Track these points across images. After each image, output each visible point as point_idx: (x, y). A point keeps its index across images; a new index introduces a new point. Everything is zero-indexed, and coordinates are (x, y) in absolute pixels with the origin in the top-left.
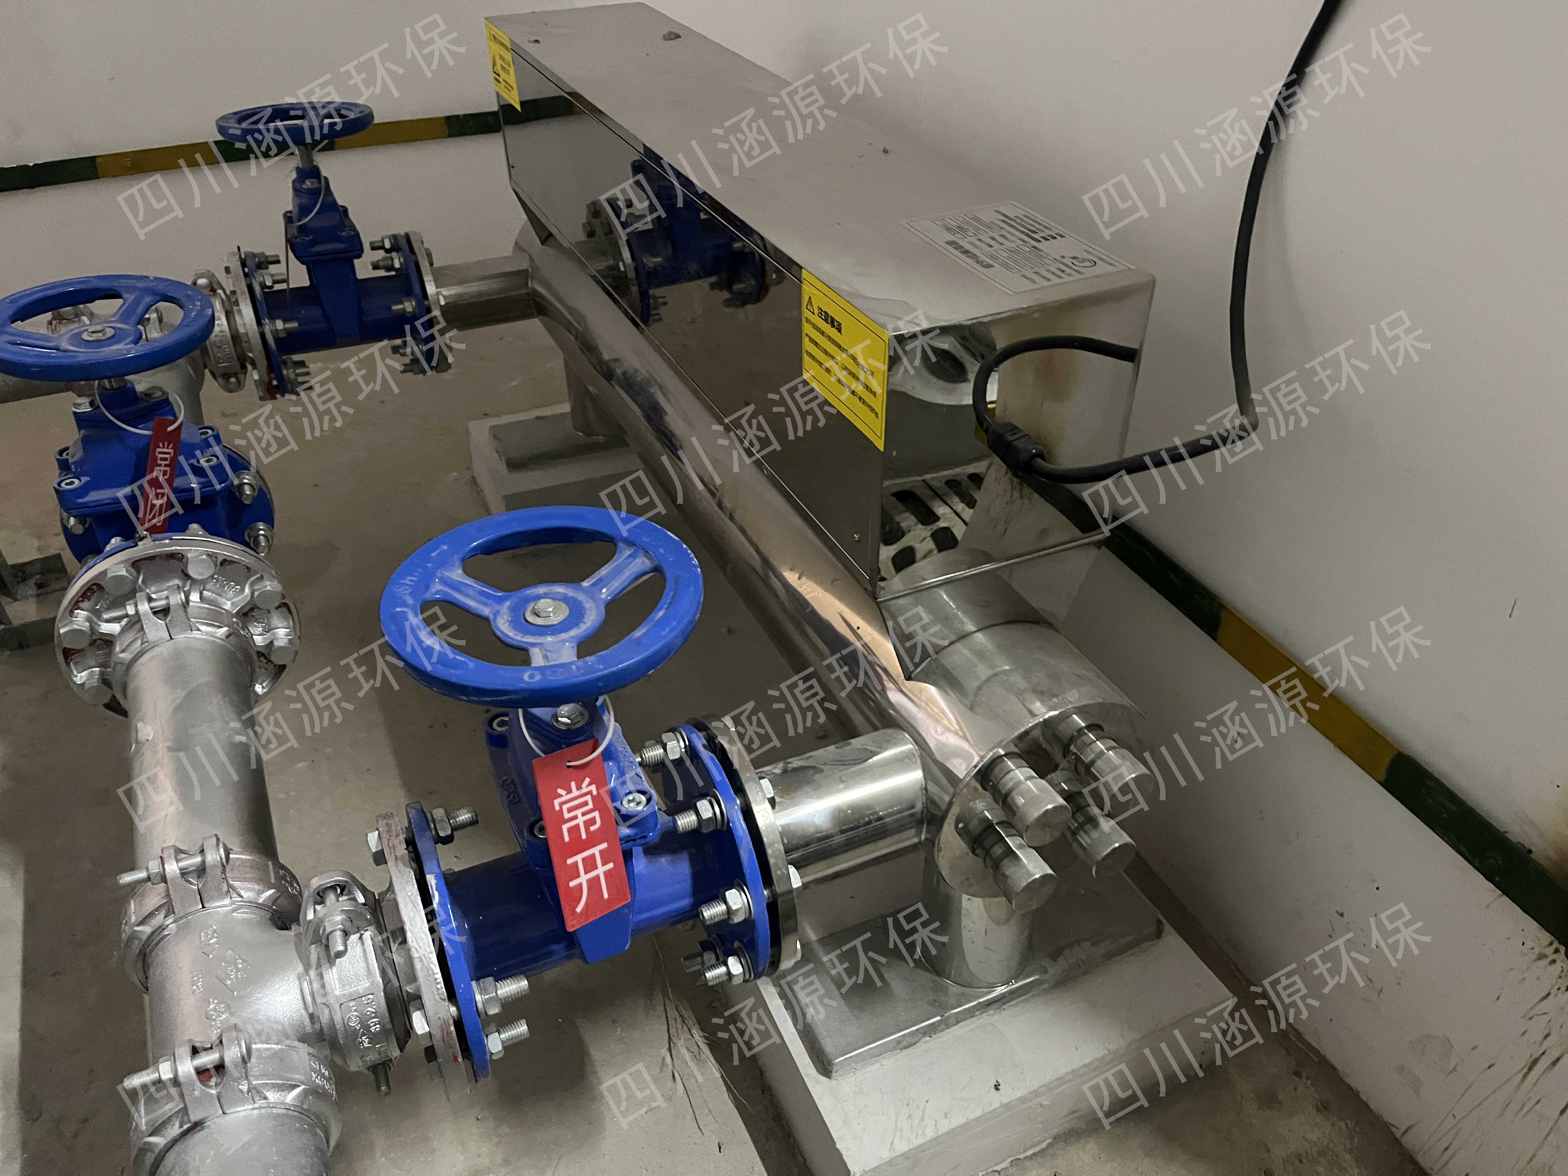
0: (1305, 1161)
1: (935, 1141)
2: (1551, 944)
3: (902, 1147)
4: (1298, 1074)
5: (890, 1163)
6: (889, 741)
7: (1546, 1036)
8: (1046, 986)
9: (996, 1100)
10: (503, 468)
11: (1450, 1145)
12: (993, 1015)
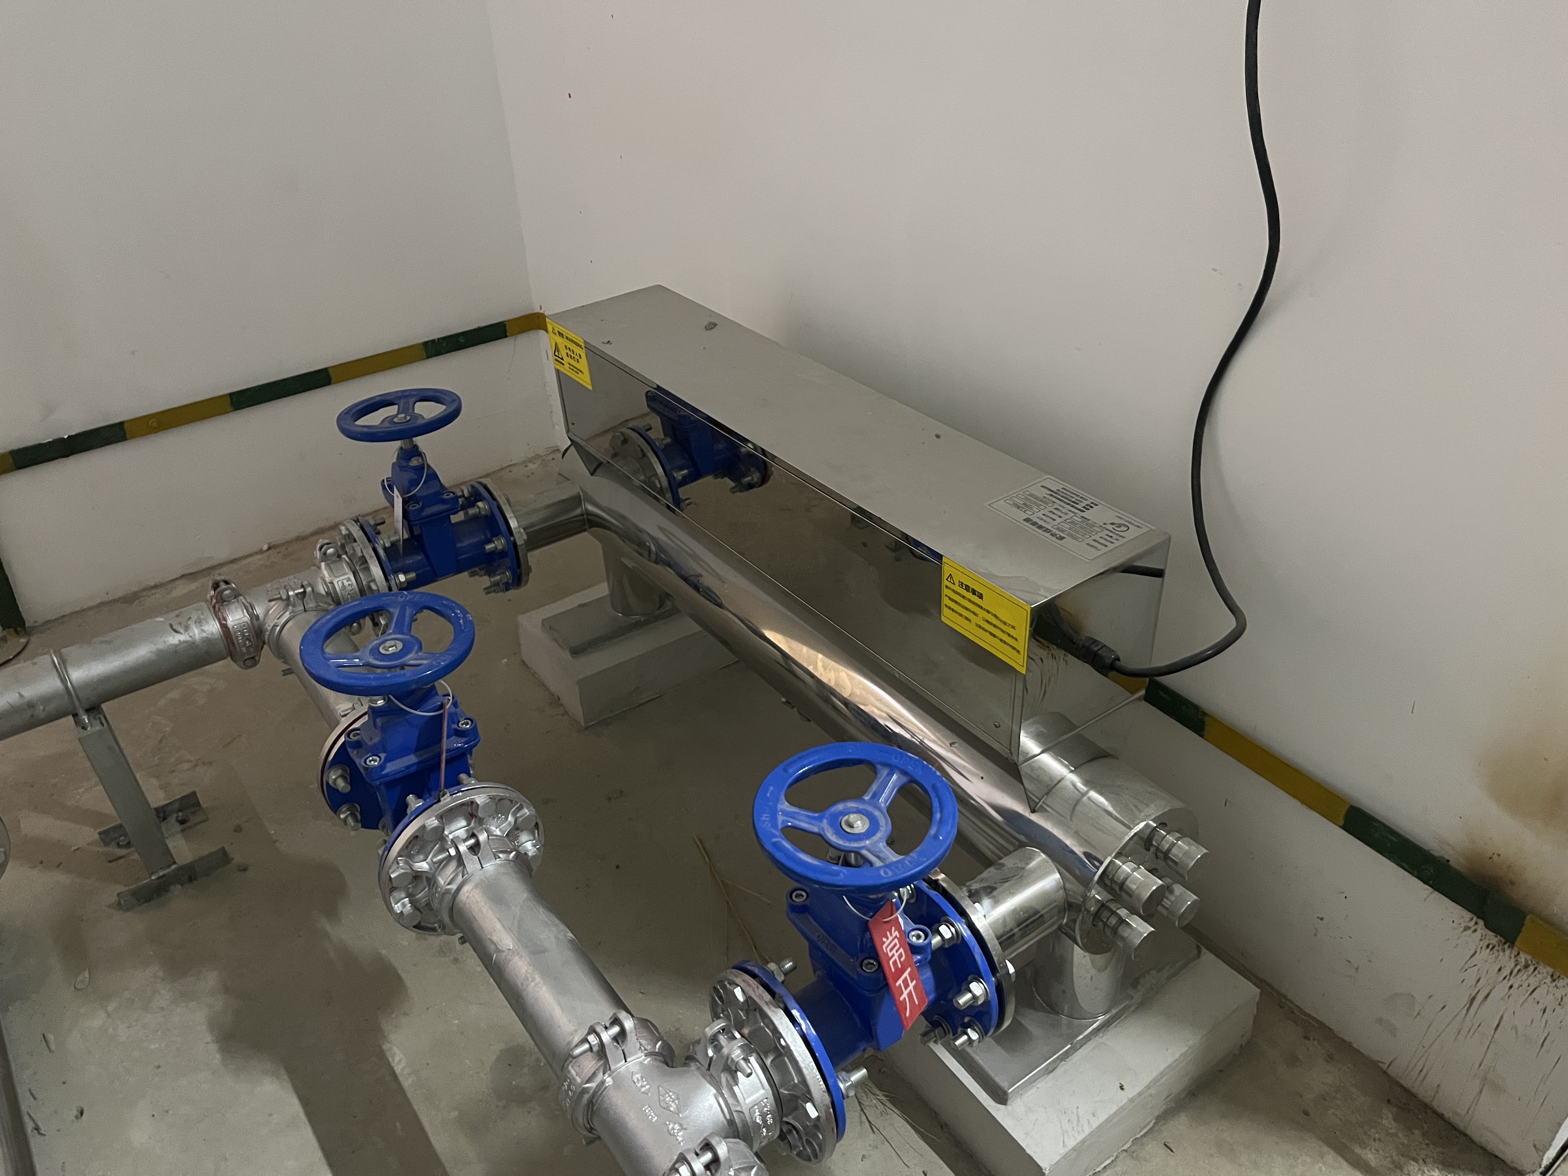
0: (1327, 1099)
1: (1091, 1134)
2: (1472, 919)
3: (1072, 1143)
4: (1307, 1038)
5: (1065, 1157)
6: (1030, 858)
7: (1479, 980)
8: (1133, 1008)
9: (1123, 1098)
10: (566, 655)
11: (1423, 1067)
12: (1102, 1037)
